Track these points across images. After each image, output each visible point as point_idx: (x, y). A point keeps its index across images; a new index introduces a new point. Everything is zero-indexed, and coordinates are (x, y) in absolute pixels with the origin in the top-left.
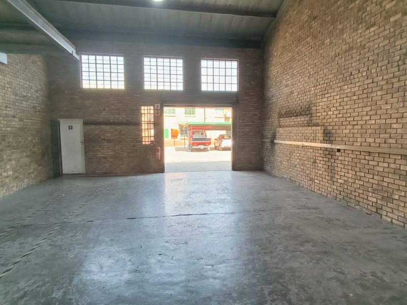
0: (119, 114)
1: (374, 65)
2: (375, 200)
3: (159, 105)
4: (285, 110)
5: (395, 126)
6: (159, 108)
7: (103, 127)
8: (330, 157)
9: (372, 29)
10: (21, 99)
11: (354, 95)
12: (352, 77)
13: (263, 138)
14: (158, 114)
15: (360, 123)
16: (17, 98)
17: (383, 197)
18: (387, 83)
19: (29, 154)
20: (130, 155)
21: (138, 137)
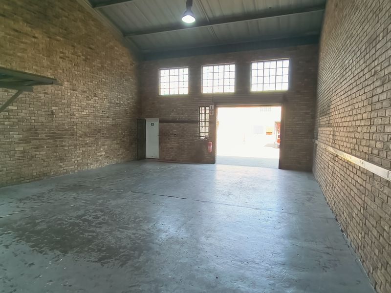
0: (183, 114)
3: (213, 106)
6: (213, 108)
7: (172, 124)
10: (115, 105)
14: (211, 113)
16: (112, 105)
19: (119, 142)
20: (190, 147)
21: (196, 133)
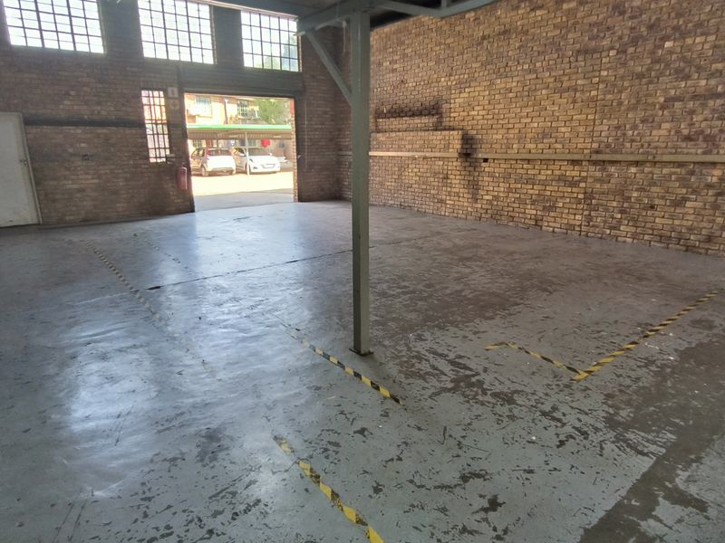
1: (539, 58)
2: (534, 212)
3: (176, 90)
4: (389, 107)
5: (563, 129)
6: (176, 95)
8: (471, 169)
9: (538, 13)
11: (511, 92)
12: (508, 69)
13: (340, 150)
14: (175, 105)
15: (517, 126)
17: (544, 207)
18: (555, 80)
20: (130, 183)
